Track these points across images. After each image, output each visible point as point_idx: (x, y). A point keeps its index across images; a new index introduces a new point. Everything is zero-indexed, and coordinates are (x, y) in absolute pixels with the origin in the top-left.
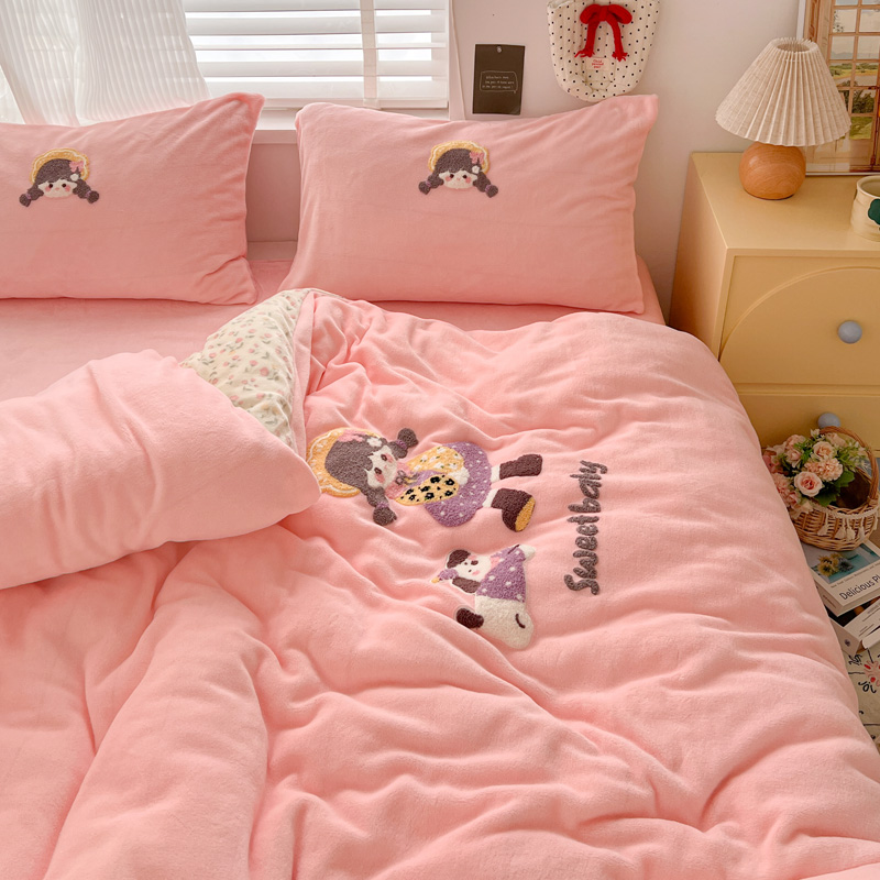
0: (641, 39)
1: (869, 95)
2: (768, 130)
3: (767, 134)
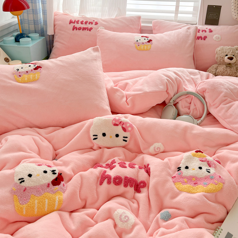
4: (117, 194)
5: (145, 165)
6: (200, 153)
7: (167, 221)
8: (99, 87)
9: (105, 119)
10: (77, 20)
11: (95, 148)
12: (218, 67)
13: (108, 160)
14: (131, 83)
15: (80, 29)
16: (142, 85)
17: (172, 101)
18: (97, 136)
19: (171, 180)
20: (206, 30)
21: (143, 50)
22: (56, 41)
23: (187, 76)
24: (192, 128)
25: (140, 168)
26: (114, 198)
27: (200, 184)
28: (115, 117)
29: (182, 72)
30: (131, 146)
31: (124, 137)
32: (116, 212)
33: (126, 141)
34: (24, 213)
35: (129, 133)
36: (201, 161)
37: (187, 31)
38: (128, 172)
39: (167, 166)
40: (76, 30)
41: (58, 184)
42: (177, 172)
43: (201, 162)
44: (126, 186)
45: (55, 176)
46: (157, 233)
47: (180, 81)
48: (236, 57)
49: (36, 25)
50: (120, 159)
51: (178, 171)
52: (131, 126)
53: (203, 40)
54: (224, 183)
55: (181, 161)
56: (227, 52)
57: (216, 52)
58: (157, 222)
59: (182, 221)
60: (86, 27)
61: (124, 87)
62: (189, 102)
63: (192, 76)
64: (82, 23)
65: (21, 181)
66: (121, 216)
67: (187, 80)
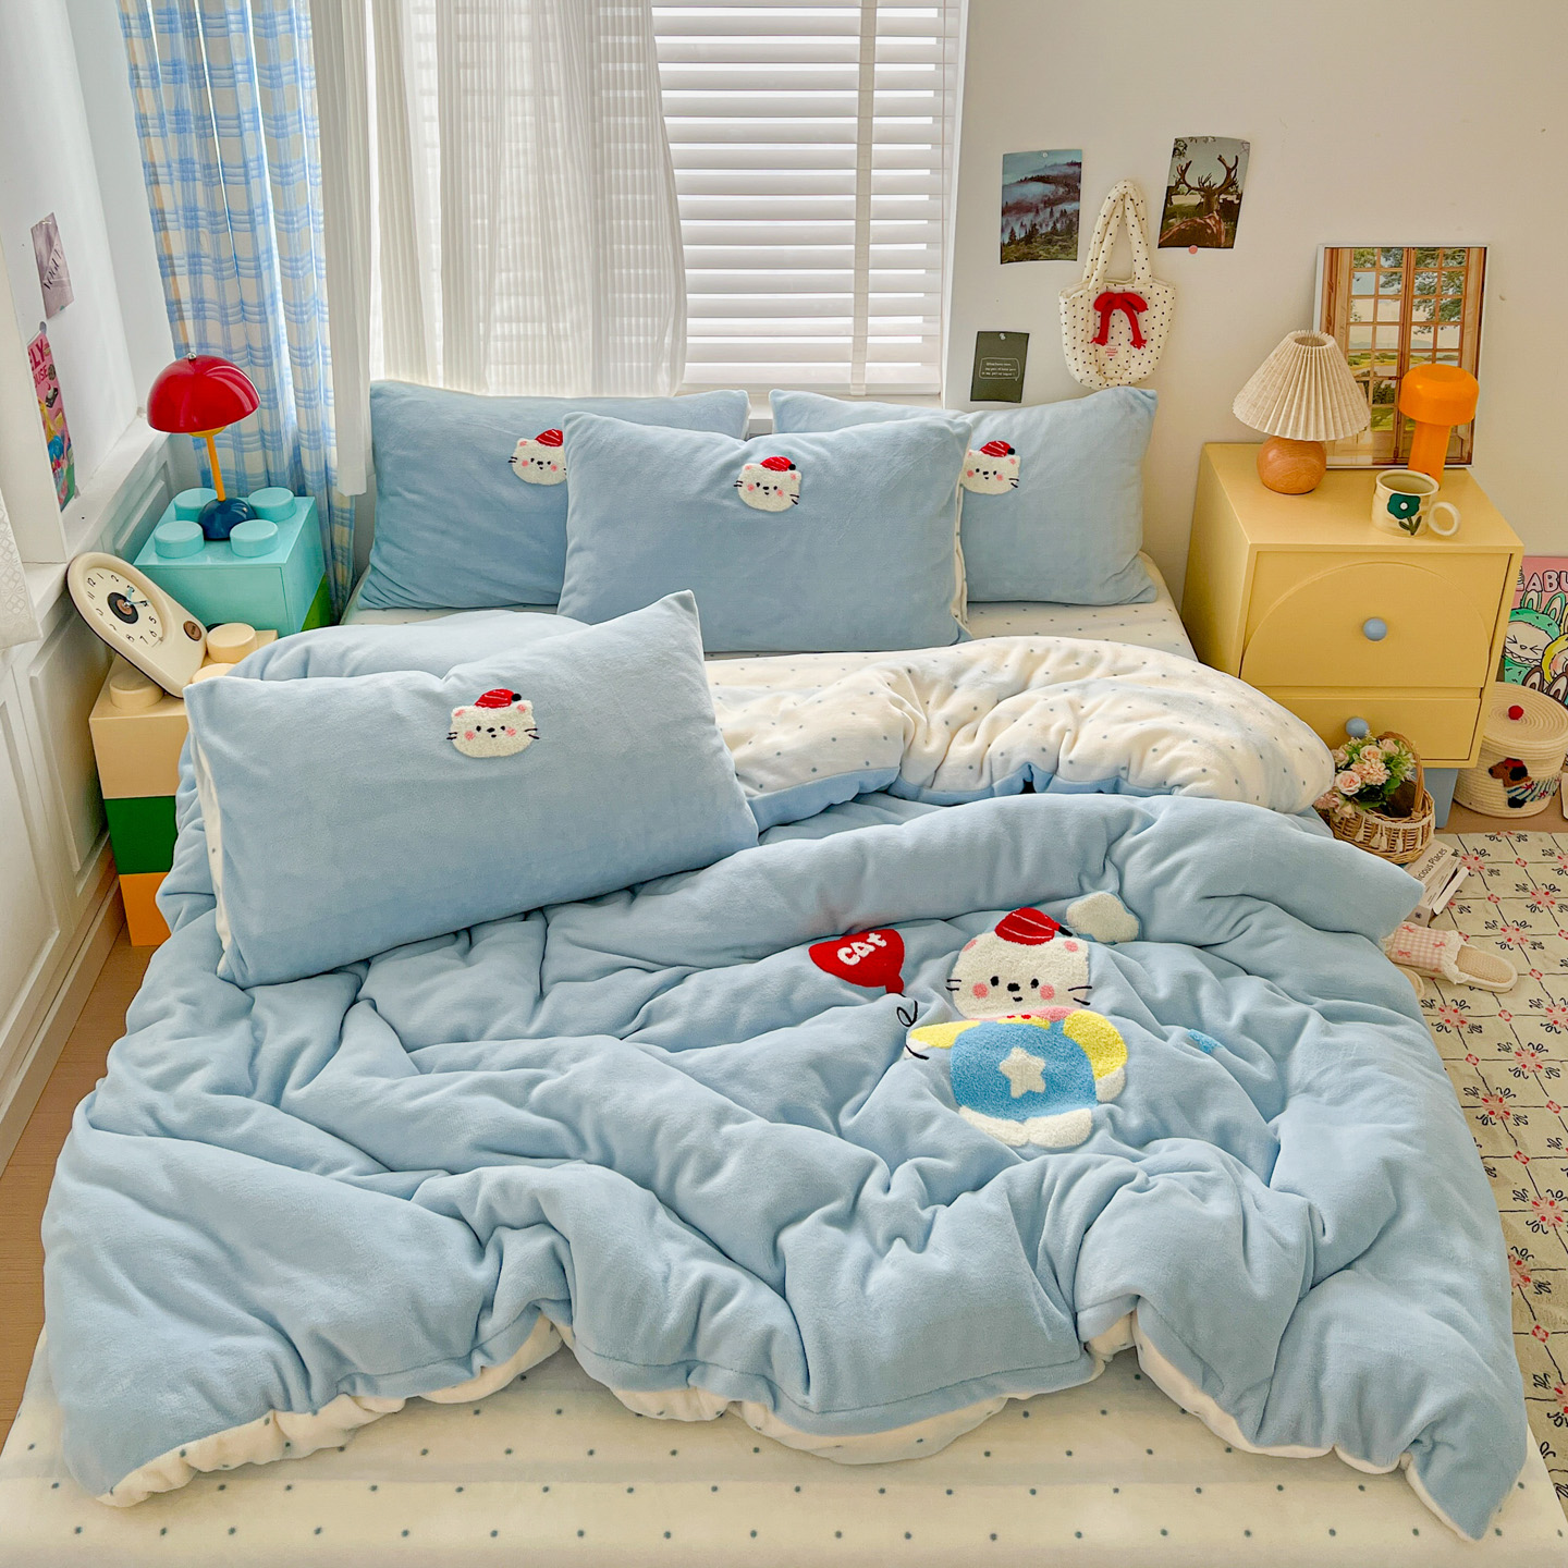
0: (1157, 326)
1: (1389, 386)
2: (1287, 425)
3: (1286, 429)
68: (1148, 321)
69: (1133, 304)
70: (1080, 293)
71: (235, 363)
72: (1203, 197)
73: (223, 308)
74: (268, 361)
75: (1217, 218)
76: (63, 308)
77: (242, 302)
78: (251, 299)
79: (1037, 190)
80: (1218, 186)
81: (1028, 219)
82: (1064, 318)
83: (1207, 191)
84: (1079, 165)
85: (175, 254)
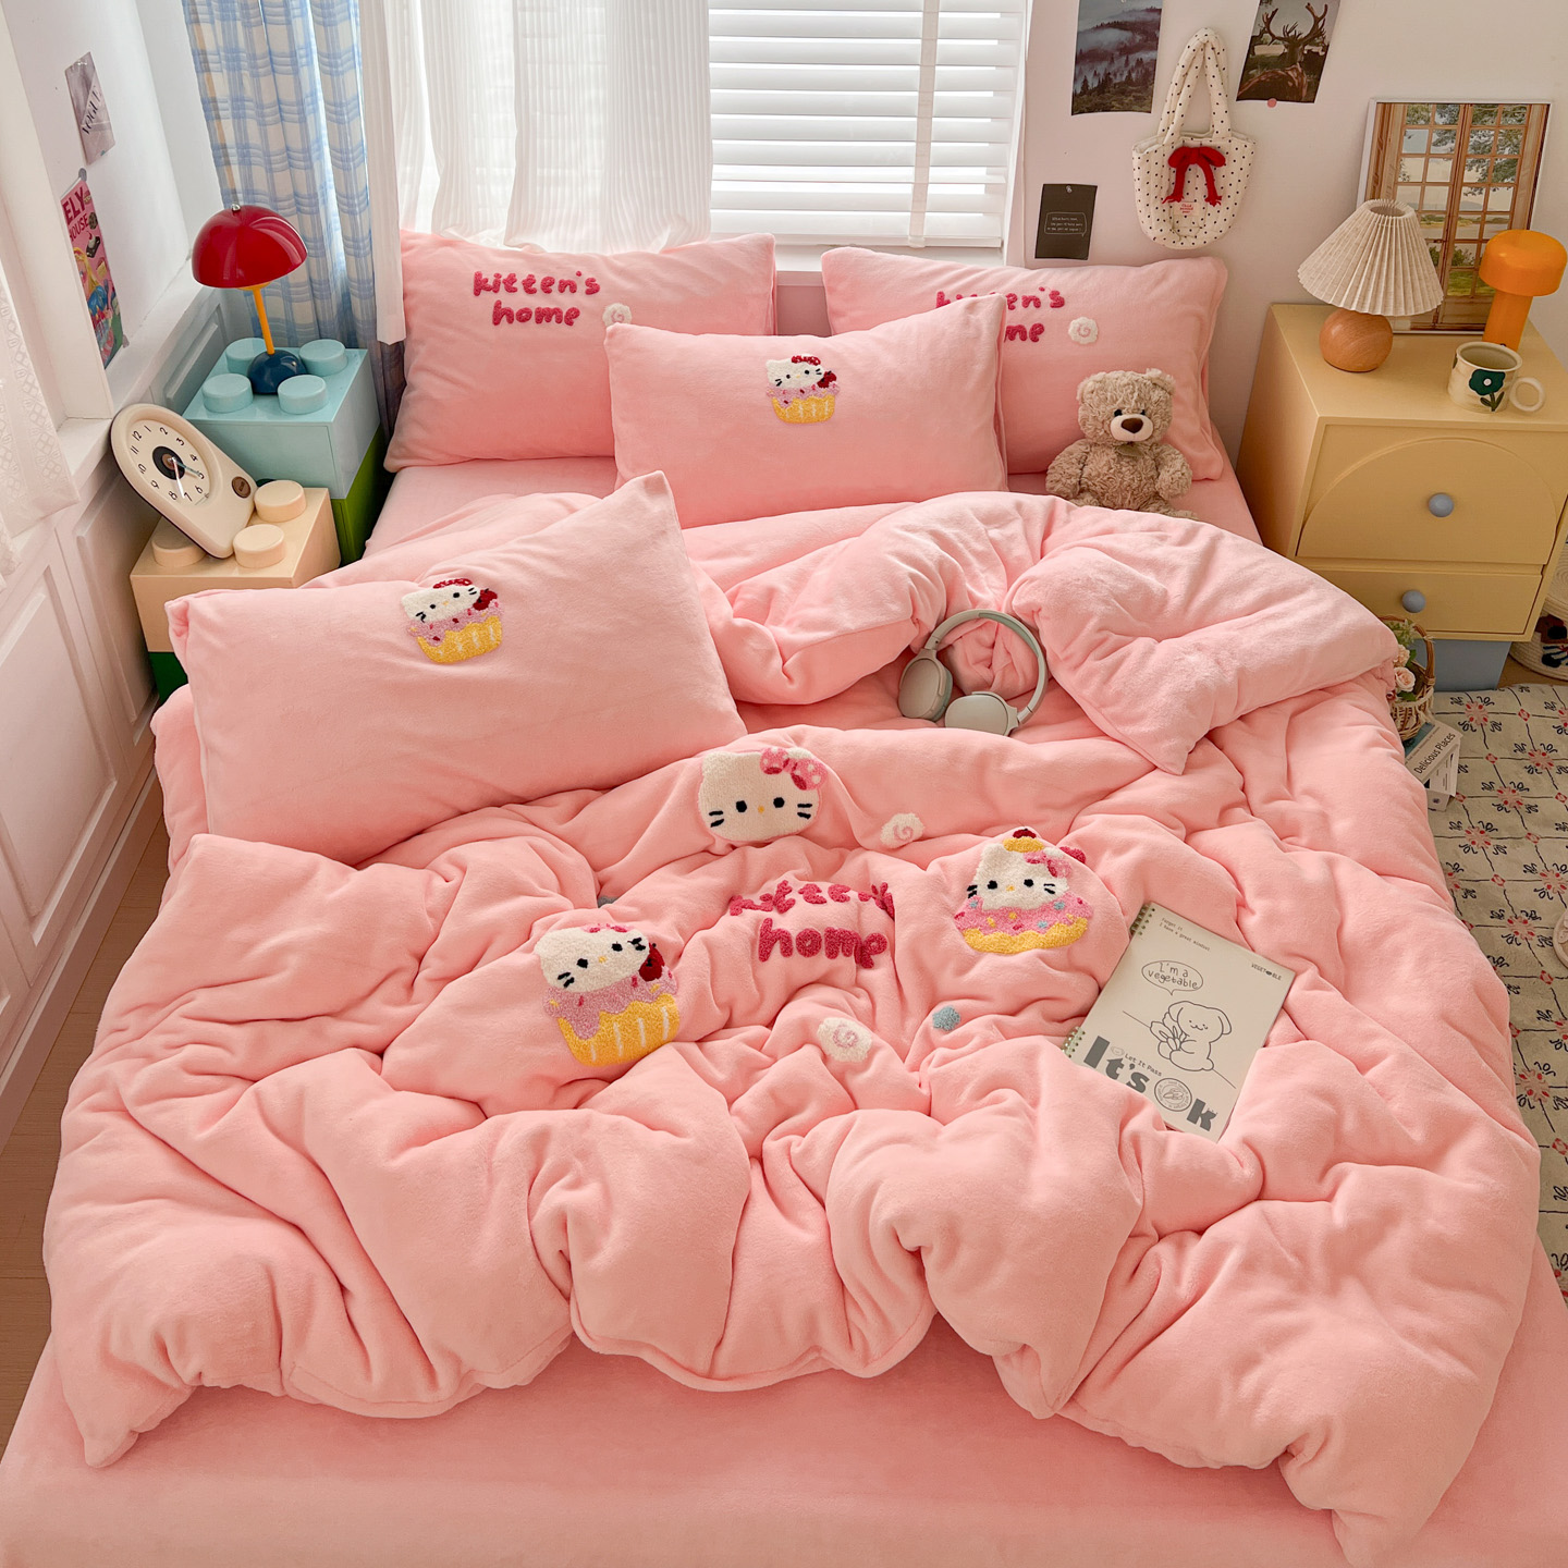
0: (1235, 182)
4: (811, 980)
5: (874, 887)
6: (1028, 838)
7: (951, 1030)
8: (693, 640)
9: (739, 758)
10: (505, 276)
11: (719, 847)
12: (1087, 453)
13: (763, 884)
14: (784, 588)
15: (524, 316)
16: (828, 601)
17: (931, 644)
18: (721, 813)
19: (952, 924)
20: (1040, 295)
21: (808, 422)
22: (421, 369)
23: (978, 537)
24: (1002, 754)
25: (864, 898)
26: (804, 990)
27: (1030, 928)
28: (766, 746)
29: (958, 521)
30: (825, 827)
31: (800, 806)
32: (822, 1026)
33: (808, 816)
34: (594, 1057)
35: (815, 790)
36: (1029, 861)
37: (967, 323)
38: (831, 915)
39: (939, 886)
40: (510, 321)
41: (658, 974)
42: (967, 901)
43: (1029, 864)
44: (832, 955)
45: (644, 955)
46: (930, 1062)
47: (954, 568)
48: (1153, 417)
49: (322, 299)
50: (800, 878)
51: (970, 895)
52: (819, 770)
53: (1029, 340)
54: (1089, 918)
55: (977, 866)
56: (1120, 400)
57: (1078, 398)
58: (926, 1035)
59: (988, 1026)
60: (552, 307)
61: (764, 607)
62: (990, 642)
63: (994, 533)
64: (529, 286)
65: (564, 980)
66: (836, 1033)
67: (977, 554)
68: (1226, 177)
69: (1210, 159)
70: (1155, 147)
71: (280, 212)
72: (1286, 47)
73: (267, 154)
74: (314, 208)
75: (1300, 70)
76: (103, 153)
77: (288, 149)
78: (296, 144)
79: (1114, 36)
80: (1303, 36)
81: (1101, 68)
82: (1136, 174)
83: (1292, 42)
84: (1159, 11)
85: (218, 96)
